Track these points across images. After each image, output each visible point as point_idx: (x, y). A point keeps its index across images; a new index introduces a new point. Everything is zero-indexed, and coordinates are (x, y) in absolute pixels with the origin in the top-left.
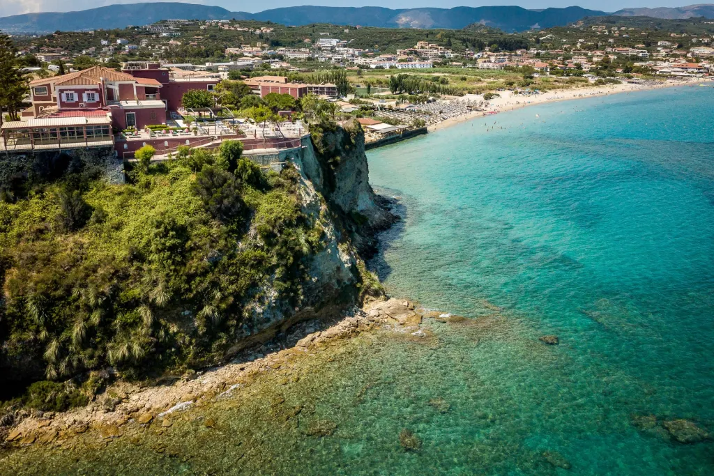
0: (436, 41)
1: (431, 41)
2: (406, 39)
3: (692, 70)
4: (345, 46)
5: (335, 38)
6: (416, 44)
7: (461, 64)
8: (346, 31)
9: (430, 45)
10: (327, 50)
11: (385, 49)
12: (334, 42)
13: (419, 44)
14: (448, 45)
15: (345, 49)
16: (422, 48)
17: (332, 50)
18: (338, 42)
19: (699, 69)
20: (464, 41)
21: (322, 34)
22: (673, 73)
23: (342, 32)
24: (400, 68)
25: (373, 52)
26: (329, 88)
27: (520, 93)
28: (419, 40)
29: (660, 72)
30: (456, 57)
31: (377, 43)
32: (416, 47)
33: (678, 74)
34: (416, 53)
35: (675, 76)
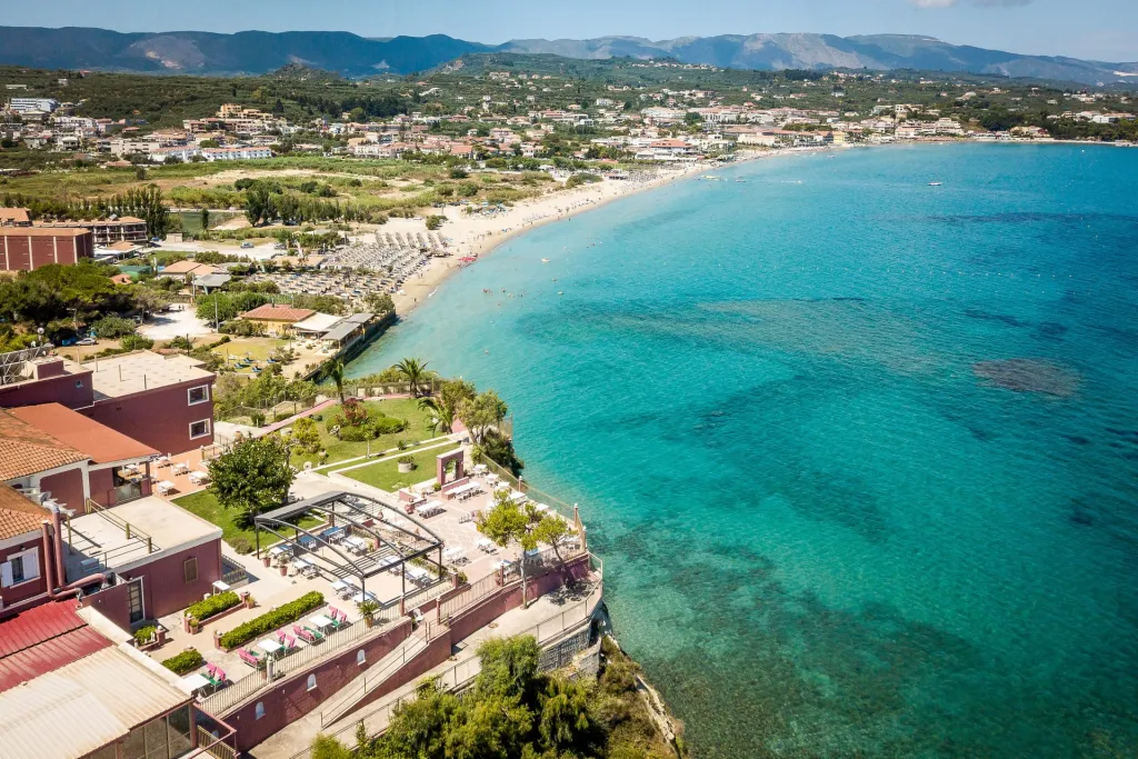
0: (255, 103)
1: (244, 104)
2: (193, 98)
3: (678, 150)
4: (72, 114)
5: (45, 96)
6: (219, 109)
7: (320, 147)
8: (63, 81)
9: (246, 111)
10: (34, 122)
11: (157, 119)
12: (45, 105)
13: (224, 110)
14: (278, 110)
15: (74, 118)
16: (232, 116)
17: (45, 121)
18: (52, 105)
19: (687, 149)
20: (302, 101)
21: (10, 87)
22: (656, 157)
23: (54, 85)
24: (212, 159)
25: (135, 125)
26: (130, 227)
27: (477, 211)
28: (222, 102)
29: (640, 156)
30: (300, 132)
31: (137, 106)
32: (220, 114)
33: (663, 158)
34: (223, 126)
35: (662, 162)
